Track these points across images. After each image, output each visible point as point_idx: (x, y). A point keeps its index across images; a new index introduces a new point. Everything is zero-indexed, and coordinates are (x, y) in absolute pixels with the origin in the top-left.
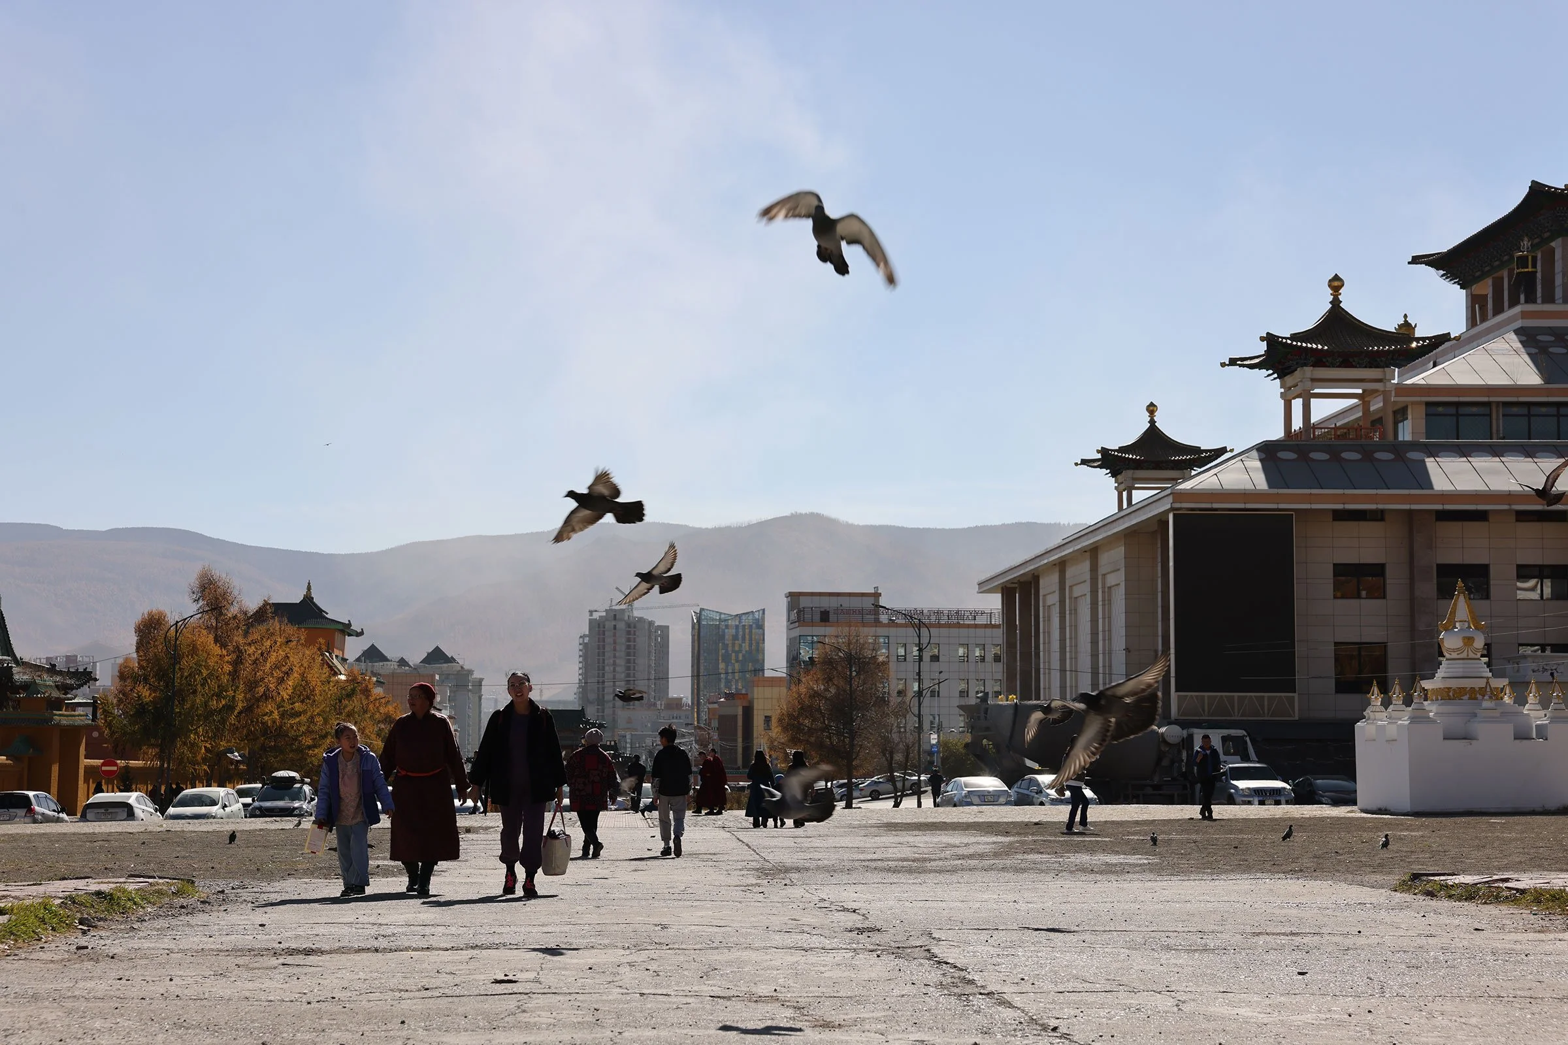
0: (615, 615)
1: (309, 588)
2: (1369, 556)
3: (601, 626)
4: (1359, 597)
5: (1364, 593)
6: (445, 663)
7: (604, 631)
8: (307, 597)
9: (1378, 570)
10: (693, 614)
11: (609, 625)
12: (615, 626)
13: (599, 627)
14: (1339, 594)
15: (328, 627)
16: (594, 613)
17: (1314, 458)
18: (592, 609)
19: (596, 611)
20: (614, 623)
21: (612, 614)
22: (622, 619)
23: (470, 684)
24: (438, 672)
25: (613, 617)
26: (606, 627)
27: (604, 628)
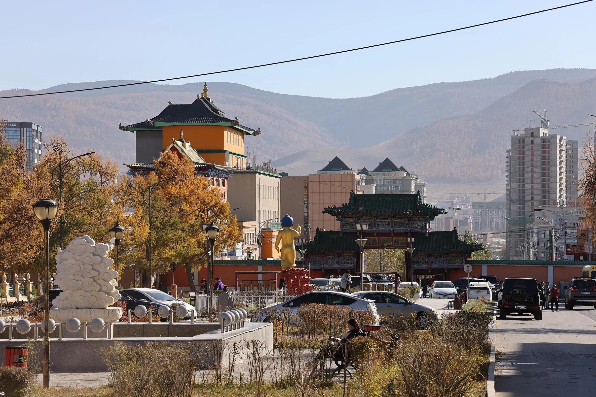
0: (532, 133)
1: (205, 90)
3: (521, 141)
6: (393, 171)
7: (523, 146)
8: (202, 98)
11: (528, 141)
12: (532, 142)
13: (520, 143)
15: (216, 124)
16: (518, 132)
20: (531, 139)
21: (530, 132)
22: (538, 136)
23: (413, 187)
24: (387, 178)
25: (531, 134)
26: (525, 142)
27: (524, 142)
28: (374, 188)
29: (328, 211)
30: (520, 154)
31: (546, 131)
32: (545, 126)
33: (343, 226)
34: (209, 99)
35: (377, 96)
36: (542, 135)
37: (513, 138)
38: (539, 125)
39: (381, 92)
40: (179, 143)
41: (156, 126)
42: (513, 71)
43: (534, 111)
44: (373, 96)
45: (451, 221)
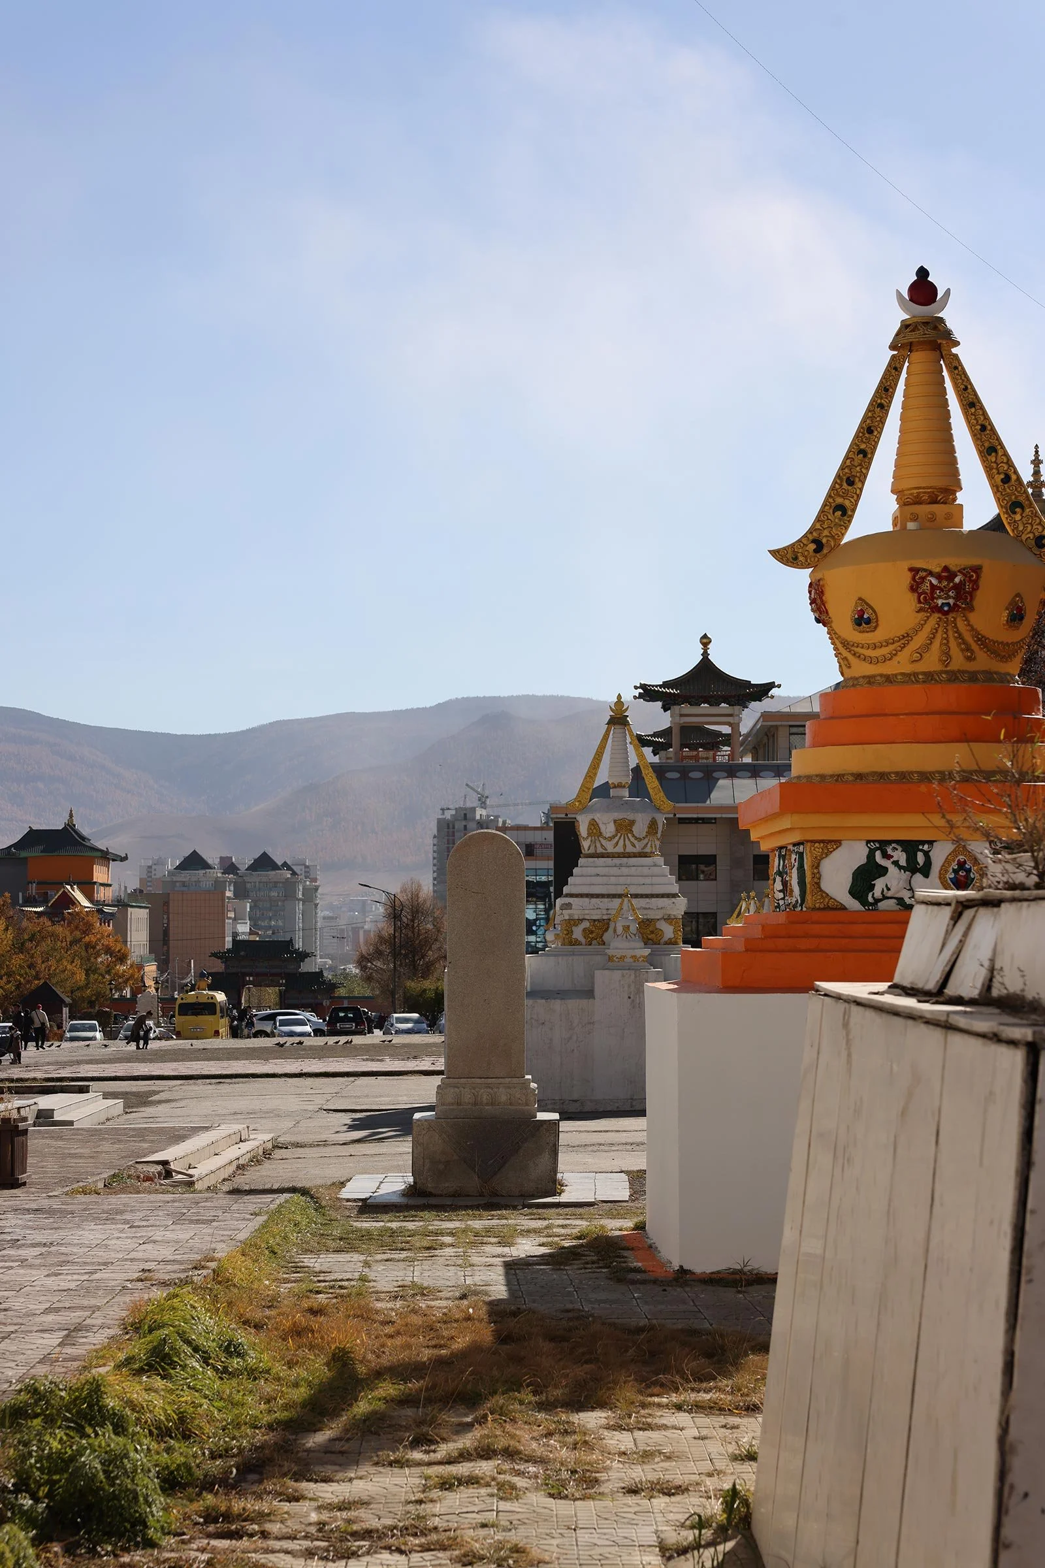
0: (465, 815)
1: (71, 816)
2: (704, 850)
3: (451, 826)
4: (697, 879)
5: (702, 877)
6: (272, 870)
7: (454, 832)
8: (68, 825)
9: (710, 860)
10: (542, 815)
11: (459, 825)
12: (465, 826)
13: (448, 828)
14: (684, 877)
15: (86, 854)
16: (446, 811)
17: (669, 777)
18: (445, 807)
19: (449, 809)
20: (464, 823)
21: (462, 813)
22: (474, 819)
23: (300, 893)
24: (264, 879)
25: (463, 816)
26: (456, 827)
27: (454, 828)
28: (248, 904)
29: (214, 955)
30: (448, 844)
31: (484, 812)
32: (483, 805)
33: (226, 968)
34: (75, 826)
35: (248, 731)
36: (478, 817)
37: (439, 821)
38: (476, 803)
39: (255, 725)
40: (68, 887)
41: (21, 856)
42: (459, 697)
43: (467, 785)
44: (243, 731)
45: (361, 933)
